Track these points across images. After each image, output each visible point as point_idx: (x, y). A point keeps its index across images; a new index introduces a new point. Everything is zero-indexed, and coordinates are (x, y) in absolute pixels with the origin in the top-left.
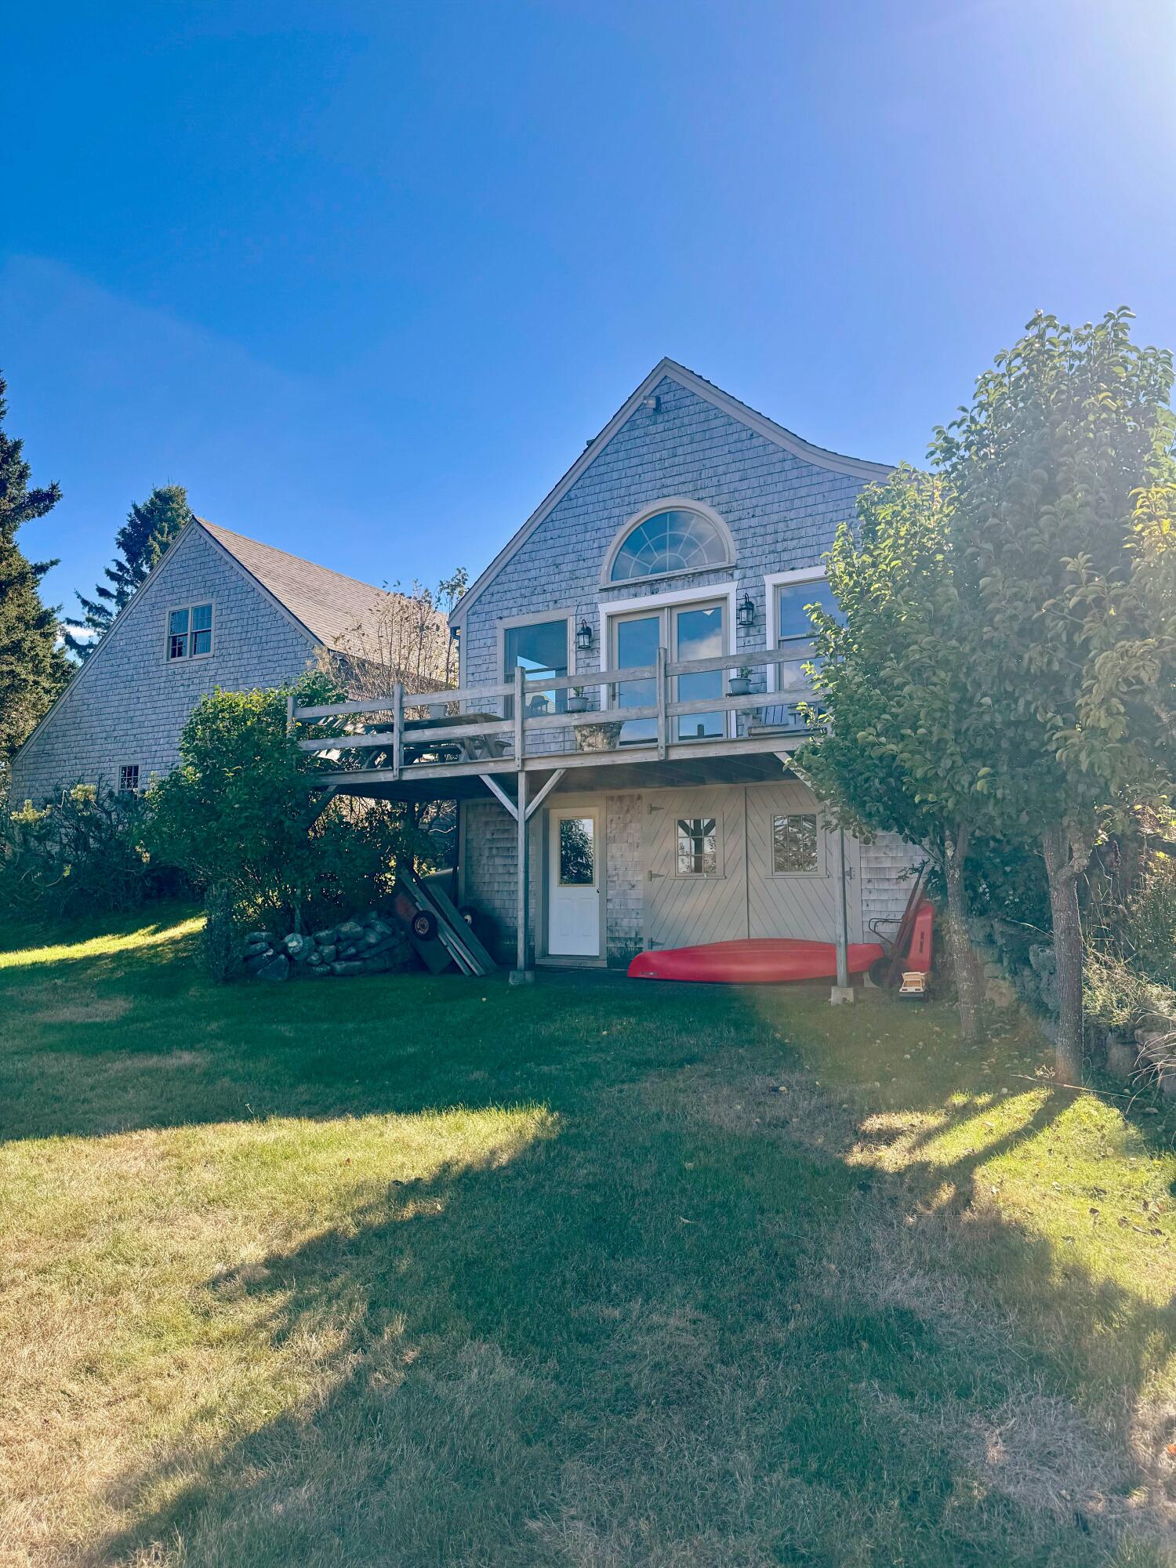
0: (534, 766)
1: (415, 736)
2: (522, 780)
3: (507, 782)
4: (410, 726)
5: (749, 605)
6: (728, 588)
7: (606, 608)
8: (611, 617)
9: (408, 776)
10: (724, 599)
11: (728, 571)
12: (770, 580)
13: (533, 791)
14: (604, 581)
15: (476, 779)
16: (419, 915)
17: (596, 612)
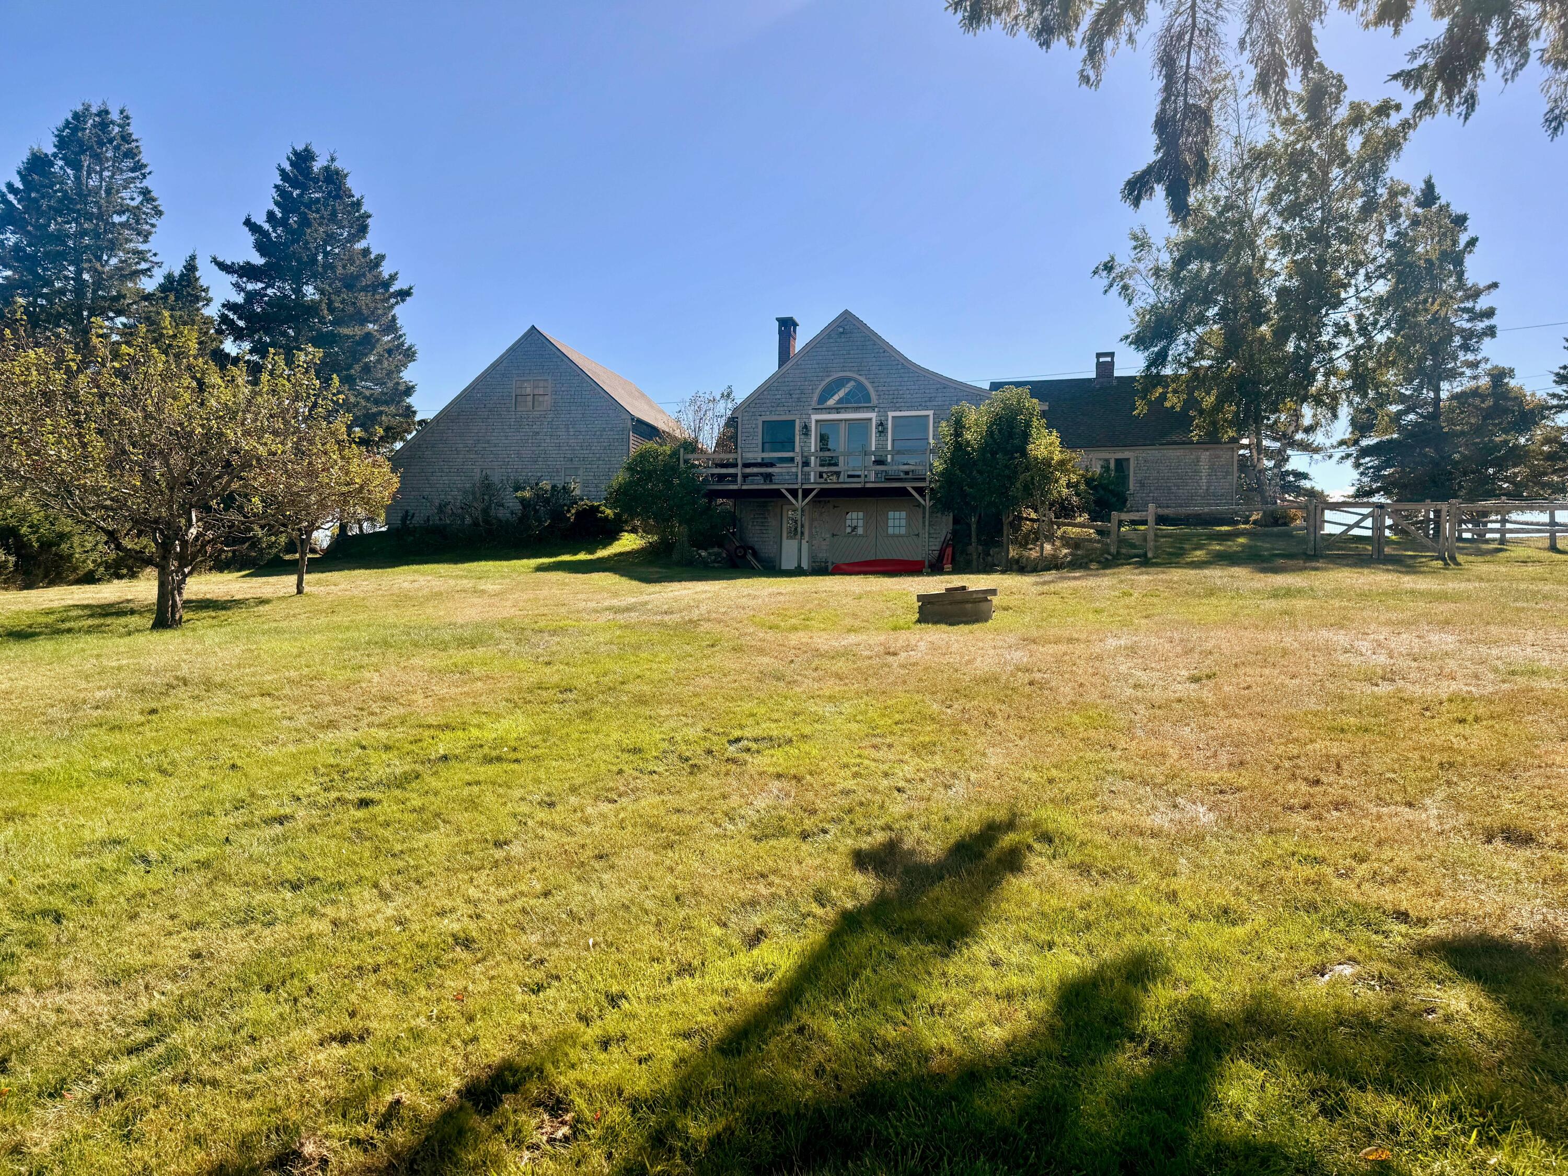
0: (805, 487)
1: (748, 470)
2: (800, 492)
3: (794, 493)
4: (746, 465)
5: (882, 425)
6: (873, 415)
7: (814, 417)
8: (817, 421)
9: (744, 487)
10: (870, 419)
11: (872, 409)
12: (891, 414)
13: (804, 496)
14: (814, 404)
15: (778, 490)
16: (737, 548)
17: (810, 418)
